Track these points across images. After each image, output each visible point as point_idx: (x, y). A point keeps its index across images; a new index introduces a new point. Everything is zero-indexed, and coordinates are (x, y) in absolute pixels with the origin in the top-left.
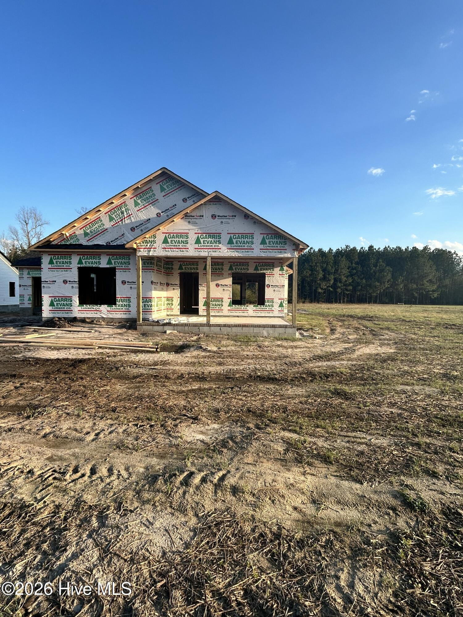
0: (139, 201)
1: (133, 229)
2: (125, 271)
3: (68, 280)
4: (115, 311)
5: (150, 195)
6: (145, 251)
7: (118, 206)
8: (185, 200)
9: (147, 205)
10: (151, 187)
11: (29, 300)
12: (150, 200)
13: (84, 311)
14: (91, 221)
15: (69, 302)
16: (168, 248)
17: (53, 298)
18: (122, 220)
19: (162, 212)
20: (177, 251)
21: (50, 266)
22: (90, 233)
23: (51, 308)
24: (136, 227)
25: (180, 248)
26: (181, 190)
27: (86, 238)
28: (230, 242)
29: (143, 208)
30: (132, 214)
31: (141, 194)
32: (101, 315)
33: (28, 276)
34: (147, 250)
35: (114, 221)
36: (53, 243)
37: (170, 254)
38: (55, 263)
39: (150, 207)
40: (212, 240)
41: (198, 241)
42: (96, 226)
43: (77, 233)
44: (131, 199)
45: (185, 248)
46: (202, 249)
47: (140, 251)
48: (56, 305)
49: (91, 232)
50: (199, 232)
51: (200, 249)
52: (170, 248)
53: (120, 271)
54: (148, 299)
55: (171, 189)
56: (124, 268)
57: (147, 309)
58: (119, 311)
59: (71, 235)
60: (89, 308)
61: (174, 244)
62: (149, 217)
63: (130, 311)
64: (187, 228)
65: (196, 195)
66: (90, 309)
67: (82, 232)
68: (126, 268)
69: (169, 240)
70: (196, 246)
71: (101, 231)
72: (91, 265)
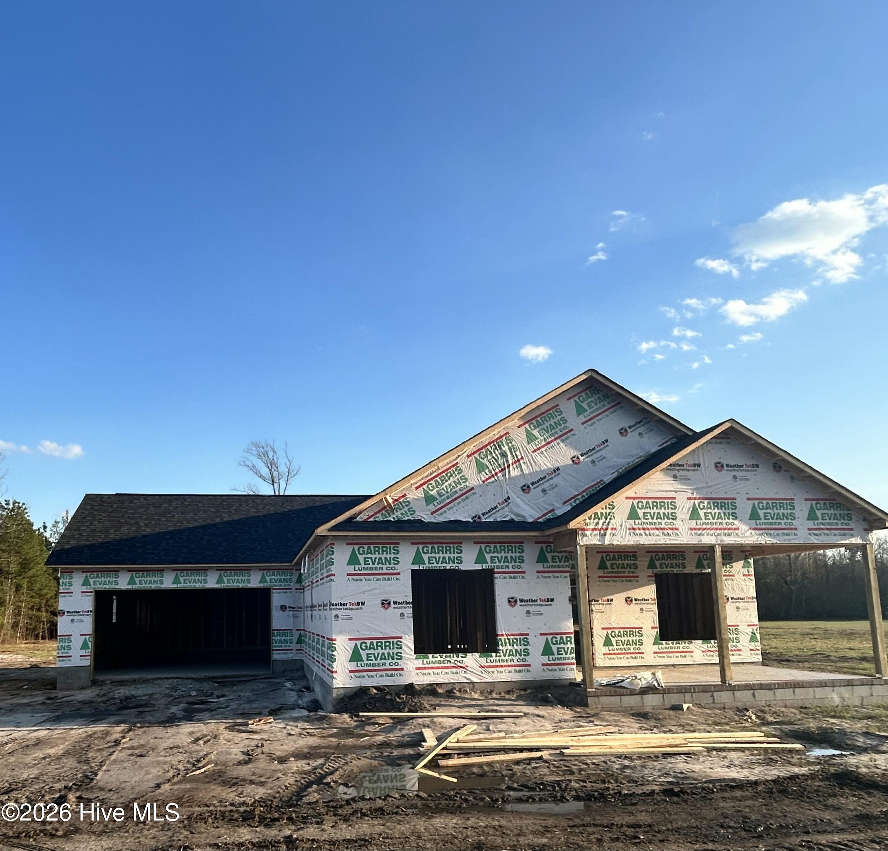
0: (536, 432)
1: (525, 489)
2: (514, 578)
3: (392, 600)
4: (497, 666)
5: (556, 420)
6: (595, 535)
7: (493, 442)
8: (623, 432)
9: (553, 441)
10: (558, 405)
11: (84, 646)
12: (557, 430)
13: (428, 668)
14: (440, 471)
15: (396, 651)
16: (639, 529)
17: (359, 643)
18: (502, 470)
19: (582, 455)
20: (658, 535)
21: (351, 569)
22: (438, 497)
23: (353, 666)
24: (533, 484)
25: (661, 529)
26: (615, 411)
27: (428, 507)
28: (754, 516)
29: (543, 446)
30: (522, 458)
31: (539, 419)
32: (466, 675)
33: (84, 589)
34: (597, 532)
35: (487, 471)
36: (358, 519)
37: (646, 540)
38: (362, 561)
39: (558, 444)
40: (720, 511)
41: (694, 515)
42: (449, 482)
43: (410, 496)
44: (519, 427)
45: (672, 529)
46: (704, 529)
47: (584, 535)
48: (365, 658)
49: (438, 494)
50: (694, 496)
51: (699, 529)
52: (644, 529)
53: (505, 578)
54: (564, 637)
55: (597, 410)
56: (511, 569)
57: (564, 659)
58: (505, 666)
59: (396, 500)
60: (439, 662)
61: (650, 520)
62: (557, 465)
63: (529, 665)
64: (672, 489)
65: (644, 421)
66: (442, 665)
67: (420, 494)
68: (516, 570)
69: (640, 512)
70: (693, 524)
71: (460, 493)
72: (441, 566)
